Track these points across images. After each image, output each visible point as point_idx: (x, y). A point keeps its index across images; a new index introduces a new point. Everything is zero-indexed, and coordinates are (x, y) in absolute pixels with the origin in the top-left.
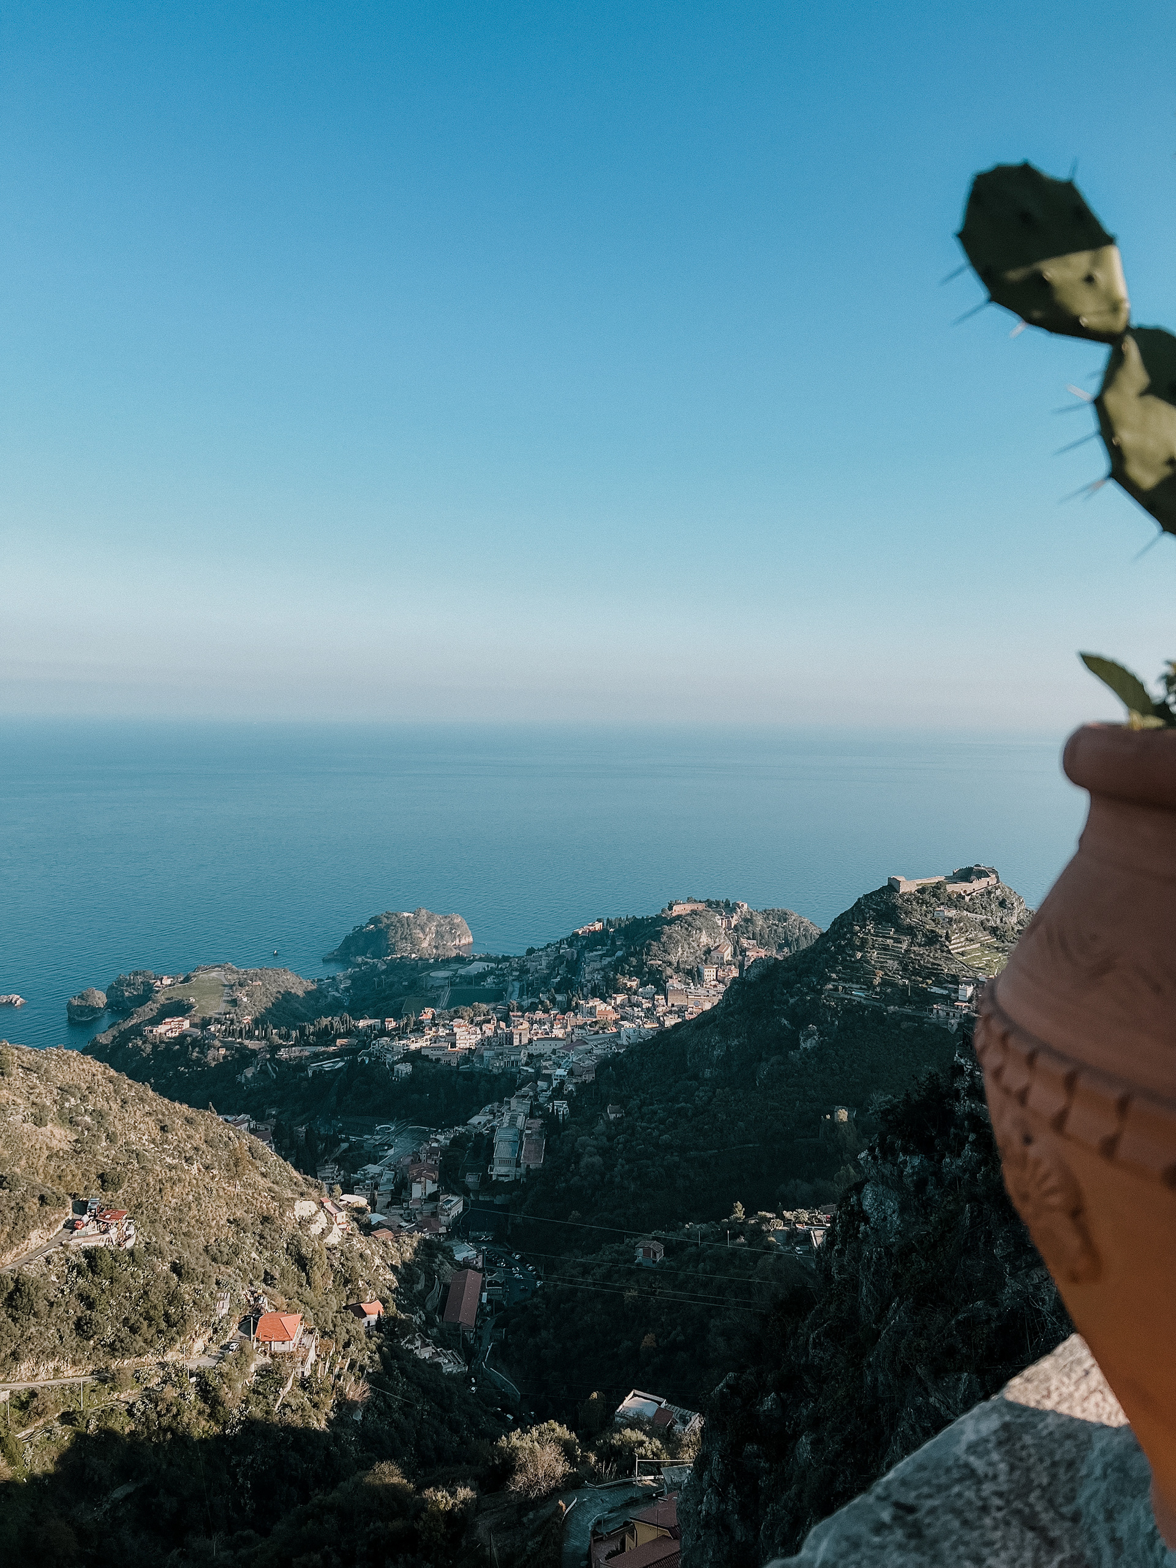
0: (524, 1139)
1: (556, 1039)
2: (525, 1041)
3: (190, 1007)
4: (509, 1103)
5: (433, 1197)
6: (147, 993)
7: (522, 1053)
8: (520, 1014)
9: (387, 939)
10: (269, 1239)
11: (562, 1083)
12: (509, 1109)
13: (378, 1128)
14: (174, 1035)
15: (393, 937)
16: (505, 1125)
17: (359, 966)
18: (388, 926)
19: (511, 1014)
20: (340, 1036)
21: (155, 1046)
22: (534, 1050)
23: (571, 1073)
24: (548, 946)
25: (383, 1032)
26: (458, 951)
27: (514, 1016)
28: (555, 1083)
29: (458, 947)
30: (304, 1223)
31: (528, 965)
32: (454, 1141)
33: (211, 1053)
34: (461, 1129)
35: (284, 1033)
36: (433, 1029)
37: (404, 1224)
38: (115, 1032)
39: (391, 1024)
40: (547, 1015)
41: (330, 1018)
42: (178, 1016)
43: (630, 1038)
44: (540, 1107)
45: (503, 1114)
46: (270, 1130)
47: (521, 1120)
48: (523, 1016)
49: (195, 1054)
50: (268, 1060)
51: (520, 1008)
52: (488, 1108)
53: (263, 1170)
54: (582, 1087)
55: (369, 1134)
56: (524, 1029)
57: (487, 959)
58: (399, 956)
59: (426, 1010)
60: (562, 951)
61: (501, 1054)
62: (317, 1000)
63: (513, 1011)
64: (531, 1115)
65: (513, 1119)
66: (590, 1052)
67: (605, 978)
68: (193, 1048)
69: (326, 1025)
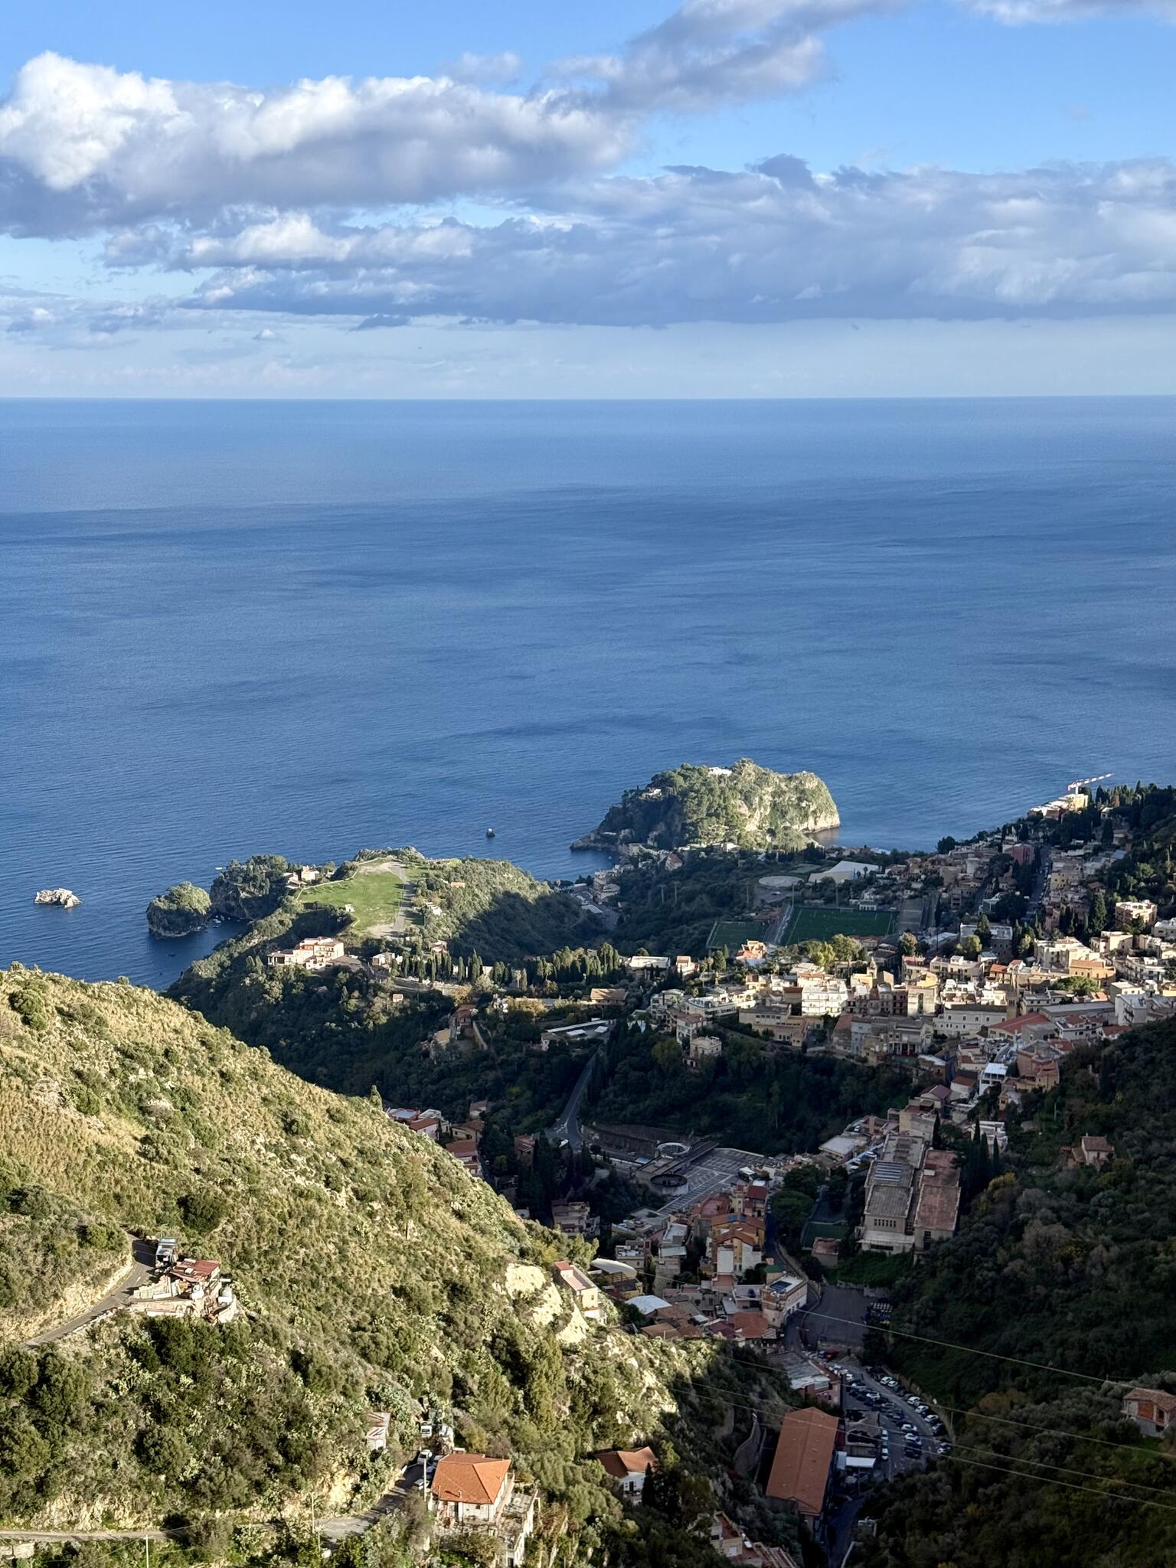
0: (922, 1186)
1: (990, 1008)
2: (930, 1007)
3: (347, 920)
4: (897, 1118)
5: (755, 1276)
6: (276, 895)
7: (923, 1031)
8: (921, 959)
9: (683, 815)
10: (462, 1326)
11: (996, 1089)
12: (897, 1129)
13: (660, 1147)
14: (318, 967)
15: (694, 812)
16: (889, 1158)
17: (634, 860)
18: (684, 794)
19: (905, 959)
20: (595, 981)
21: (287, 987)
22: (947, 1026)
23: (1014, 1071)
24: (981, 836)
25: (674, 980)
26: (812, 840)
27: (909, 963)
28: (983, 1088)
29: (813, 834)
30: (524, 1303)
31: (942, 870)
32: (793, 1180)
33: (379, 1003)
34: (806, 1159)
35: (501, 972)
36: (760, 978)
37: (700, 1318)
38: (224, 958)
39: (686, 966)
40: (972, 964)
41: (581, 950)
42: (325, 936)
43: (1131, 1014)
44: (954, 1130)
45: (884, 1138)
46: (474, 1139)
47: (918, 1149)
48: (926, 964)
49: (353, 1002)
50: (475, 1018)
51: (923, 949)
52: (858, 1124)
53: (457, 1206)
54: (1034, 1101)
55: (644, 1157)
56: (928, 988)
57: (866, 857)
58: (704, 846)
59: (750, 944)
60: (1005, 847)
61: (885, 1030)
62: (560, 918)
63: (908, 954)
64: (938, 1143)
65: (903, 1148)
66: (1052, 1037)
67: (1090, 901)
68: (351, 992)
69: (574, 963)
